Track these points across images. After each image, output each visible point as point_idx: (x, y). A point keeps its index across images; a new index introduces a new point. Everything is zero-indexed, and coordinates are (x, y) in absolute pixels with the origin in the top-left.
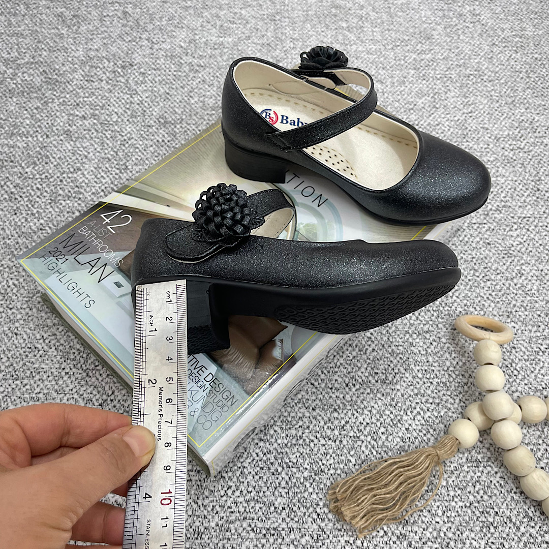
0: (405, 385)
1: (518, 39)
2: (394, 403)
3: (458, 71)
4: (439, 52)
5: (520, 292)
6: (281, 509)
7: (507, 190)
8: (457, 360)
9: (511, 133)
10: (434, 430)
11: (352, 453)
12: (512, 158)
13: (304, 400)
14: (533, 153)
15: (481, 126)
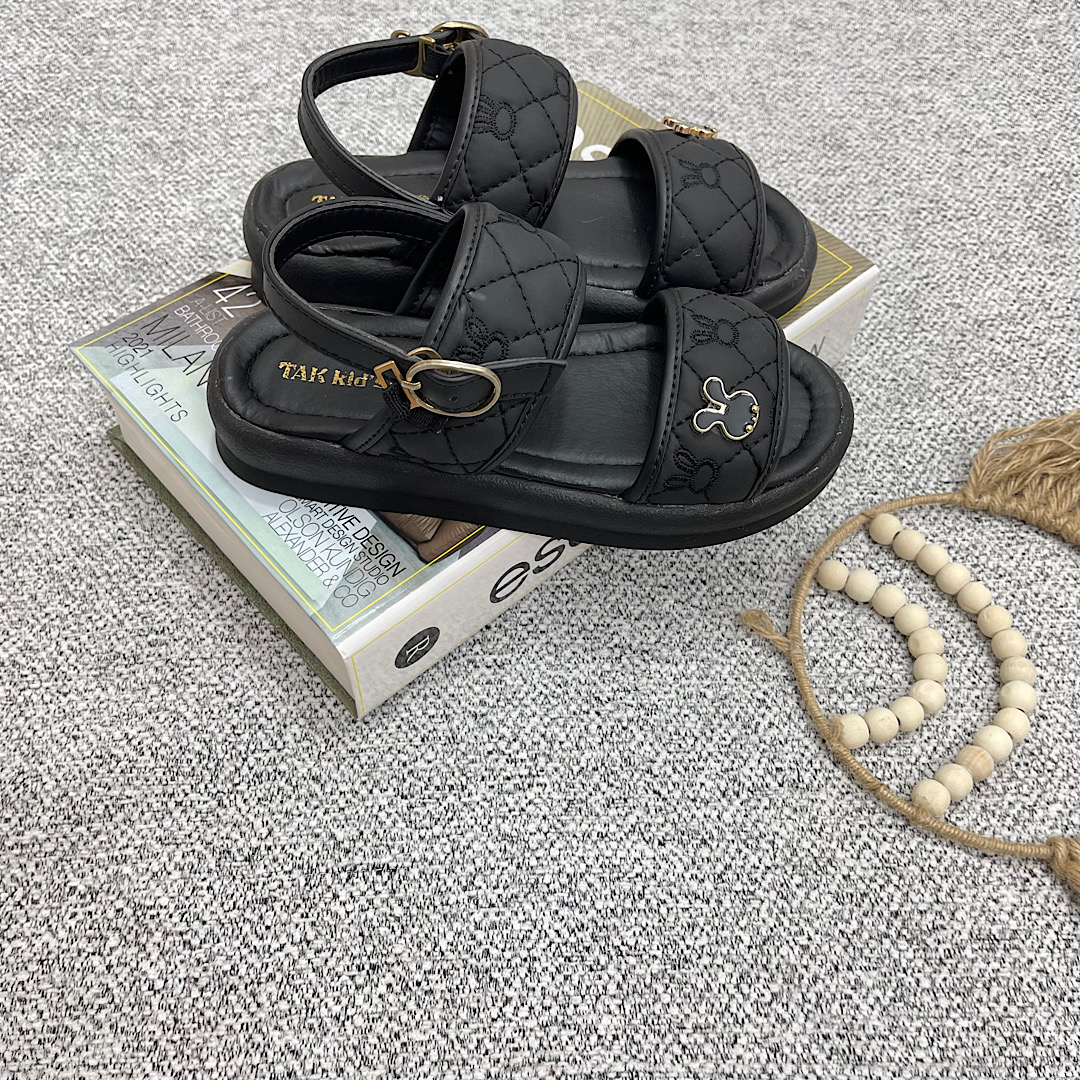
0: (835, 793)
1: (1005, 142)
2: (817, 827)
3: (898, 202)
4: (860, 171)
5: (1046, 607)
6: (610, 1038)
7: (1005, 417)
8: (933, 742)
9: (1004, 311)
10: (900, 878)
11: (742, 923)
12: (1009, 358)
13: (642, 826)
14: (1048, 345)
15: (947, 301)
